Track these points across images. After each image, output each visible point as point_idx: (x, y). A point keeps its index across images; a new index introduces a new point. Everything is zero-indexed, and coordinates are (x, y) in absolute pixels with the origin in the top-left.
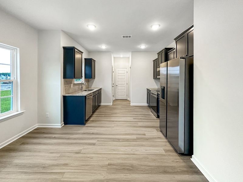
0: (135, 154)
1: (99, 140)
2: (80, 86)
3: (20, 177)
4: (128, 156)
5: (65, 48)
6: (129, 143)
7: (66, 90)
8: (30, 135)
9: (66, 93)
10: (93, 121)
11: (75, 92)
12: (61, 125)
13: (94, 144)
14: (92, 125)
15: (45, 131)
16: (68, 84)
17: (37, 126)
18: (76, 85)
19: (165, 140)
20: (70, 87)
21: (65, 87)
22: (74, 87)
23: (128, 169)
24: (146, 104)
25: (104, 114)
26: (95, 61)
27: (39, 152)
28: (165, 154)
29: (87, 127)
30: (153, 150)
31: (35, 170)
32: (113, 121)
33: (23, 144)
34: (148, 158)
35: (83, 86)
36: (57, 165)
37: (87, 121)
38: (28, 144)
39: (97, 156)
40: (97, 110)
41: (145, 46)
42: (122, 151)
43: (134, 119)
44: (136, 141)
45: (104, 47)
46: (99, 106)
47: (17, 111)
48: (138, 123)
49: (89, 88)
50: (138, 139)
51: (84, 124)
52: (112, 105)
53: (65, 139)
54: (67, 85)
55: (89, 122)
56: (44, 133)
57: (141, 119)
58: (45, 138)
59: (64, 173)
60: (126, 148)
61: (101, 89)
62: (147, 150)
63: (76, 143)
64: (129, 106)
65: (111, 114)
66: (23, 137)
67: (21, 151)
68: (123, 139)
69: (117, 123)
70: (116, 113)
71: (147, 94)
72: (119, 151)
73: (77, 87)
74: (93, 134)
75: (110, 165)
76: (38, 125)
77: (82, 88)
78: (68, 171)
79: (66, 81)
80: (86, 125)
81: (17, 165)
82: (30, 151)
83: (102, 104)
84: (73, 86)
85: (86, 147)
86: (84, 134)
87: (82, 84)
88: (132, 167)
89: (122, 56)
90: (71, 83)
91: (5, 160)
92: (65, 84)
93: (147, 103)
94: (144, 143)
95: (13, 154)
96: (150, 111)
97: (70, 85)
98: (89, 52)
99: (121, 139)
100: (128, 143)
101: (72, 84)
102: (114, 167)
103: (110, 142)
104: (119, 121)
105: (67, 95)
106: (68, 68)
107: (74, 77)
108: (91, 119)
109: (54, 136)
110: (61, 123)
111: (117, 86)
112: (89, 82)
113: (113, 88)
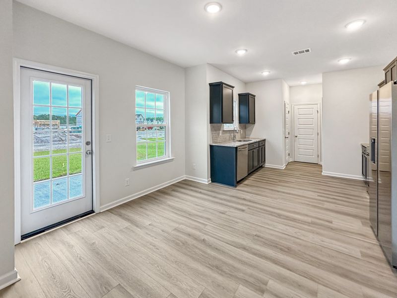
0: (300, 239)
1: (251, 208)
2: (232, 134)
3: (172, 215)
4: (286, 236)
5: (211, 85)
6: (295, 223)
7: (213, 139)
8: (179, 184)
9: (213, 142)
10: (247, 185)
11: (225, 142)
12: (208, 182)
13: (243, 211)
14: (245, 189)
15: (192, 184)
17: (184, 177)
18: (227, 133)
19: (375, 242)
20: (218, 135)
21: (212, 134)
22: (224, 135)
23: (281, 249)
24: (360, 177)
25: (267, 179)
26: (255, 96)
27: (186, 201)
28: (360, 258)
29: (239, 190)
30: (335, 245)
31: (183, 214)
32: (278, 191)
33: (174, 190)
34: (321, 251)
35: (236, 134)
36: (201, 217)
37: (239, 182)
38: (177, 191)
39: (243, 222)
40: (257, 173)
41: (350, 59)
42: (279, 229)
43: (318, 196)
44: (309, 226)
45: (266, 74)
46: (262, 167)
47: (169, 157)
48: (325, 203)
49: (245, 138)
50: (313, 223)
51: (236, 186)
52: (284, 169)
53: (211, 196)
54: (215, 132)
55: (241, 185)
56: (191, 186)
57: (334, 199)
58: (192, 190)
59: (207, 225)
60: (288, 228)
61: (265, 140)
62: (323, 241)
63: (221, 204)
64: (318, 175)
65: (278, 181)
66: (173, 185)
67: (172, 196)
68: (287, 217)
69: (283, 194)
72: (276, 228)
73: (227, 135)
74: (244, 199)
75: (258, 236)
76: (186, 177)
77: (234, 137)
78: (211, 225)
79: (213, 127)
80: (237, 188)
81: (169, 206)
82: (179, 198)
83: (267, 165)
84: (222, 133)
85: (232, 210)
86: (234, 197)
87: (234, 131)
88: (288, 249)
89: (303, 83)
90: (219, 130)
91: (161, 199)
92: (212, 130)
93: (363, 174)
94: (322, 231)
95: (166, 196)
96: (366, 191)
97: (218, 132)
98: (246, 83)
99: (283, 216)
100: (293, 223)
101: (221, 131)
102: (263, 240)
103: (265, 215)
104: (289, 194)
105: (214, 144)
106: (216, 110)
107: (222, 122)
108: (246, 182)
109: (200, 190)
110: (208, 178)
111: (296, 137)
112: (246, 128)
113: (287, 140)
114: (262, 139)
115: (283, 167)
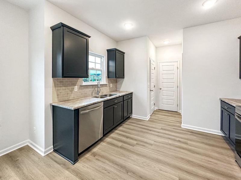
2: (97, 89)
5: (53, 29)
7: (59, 96)
9: (61, 101)
11: (83, 97)
16: (65, 86)
18: (87, 88)
20: (71, 91)
22: (82, 90)
26: (124, 53)
46: (129, 118)
52: (149, 120)
61: (132, 93)
64: (177, 128)
65: (135, 142)
70: (144, 144)
71: (222, 112)
73: (90, 91)
84: (79, 89)
90: (74, 85)
93: (222, 129)
97: (70, 87)
98: (117, 42)
101: (76, 87)
107: (62, 75)
111: (161, 89)
112: (117, 82)
113: (152, 93)
114: (130, 92)
115: (148, 118)
